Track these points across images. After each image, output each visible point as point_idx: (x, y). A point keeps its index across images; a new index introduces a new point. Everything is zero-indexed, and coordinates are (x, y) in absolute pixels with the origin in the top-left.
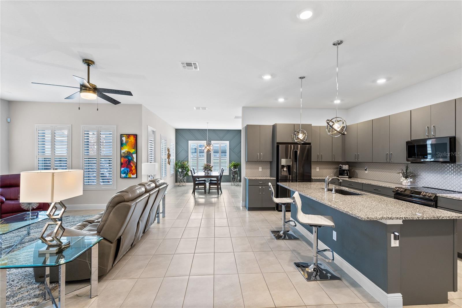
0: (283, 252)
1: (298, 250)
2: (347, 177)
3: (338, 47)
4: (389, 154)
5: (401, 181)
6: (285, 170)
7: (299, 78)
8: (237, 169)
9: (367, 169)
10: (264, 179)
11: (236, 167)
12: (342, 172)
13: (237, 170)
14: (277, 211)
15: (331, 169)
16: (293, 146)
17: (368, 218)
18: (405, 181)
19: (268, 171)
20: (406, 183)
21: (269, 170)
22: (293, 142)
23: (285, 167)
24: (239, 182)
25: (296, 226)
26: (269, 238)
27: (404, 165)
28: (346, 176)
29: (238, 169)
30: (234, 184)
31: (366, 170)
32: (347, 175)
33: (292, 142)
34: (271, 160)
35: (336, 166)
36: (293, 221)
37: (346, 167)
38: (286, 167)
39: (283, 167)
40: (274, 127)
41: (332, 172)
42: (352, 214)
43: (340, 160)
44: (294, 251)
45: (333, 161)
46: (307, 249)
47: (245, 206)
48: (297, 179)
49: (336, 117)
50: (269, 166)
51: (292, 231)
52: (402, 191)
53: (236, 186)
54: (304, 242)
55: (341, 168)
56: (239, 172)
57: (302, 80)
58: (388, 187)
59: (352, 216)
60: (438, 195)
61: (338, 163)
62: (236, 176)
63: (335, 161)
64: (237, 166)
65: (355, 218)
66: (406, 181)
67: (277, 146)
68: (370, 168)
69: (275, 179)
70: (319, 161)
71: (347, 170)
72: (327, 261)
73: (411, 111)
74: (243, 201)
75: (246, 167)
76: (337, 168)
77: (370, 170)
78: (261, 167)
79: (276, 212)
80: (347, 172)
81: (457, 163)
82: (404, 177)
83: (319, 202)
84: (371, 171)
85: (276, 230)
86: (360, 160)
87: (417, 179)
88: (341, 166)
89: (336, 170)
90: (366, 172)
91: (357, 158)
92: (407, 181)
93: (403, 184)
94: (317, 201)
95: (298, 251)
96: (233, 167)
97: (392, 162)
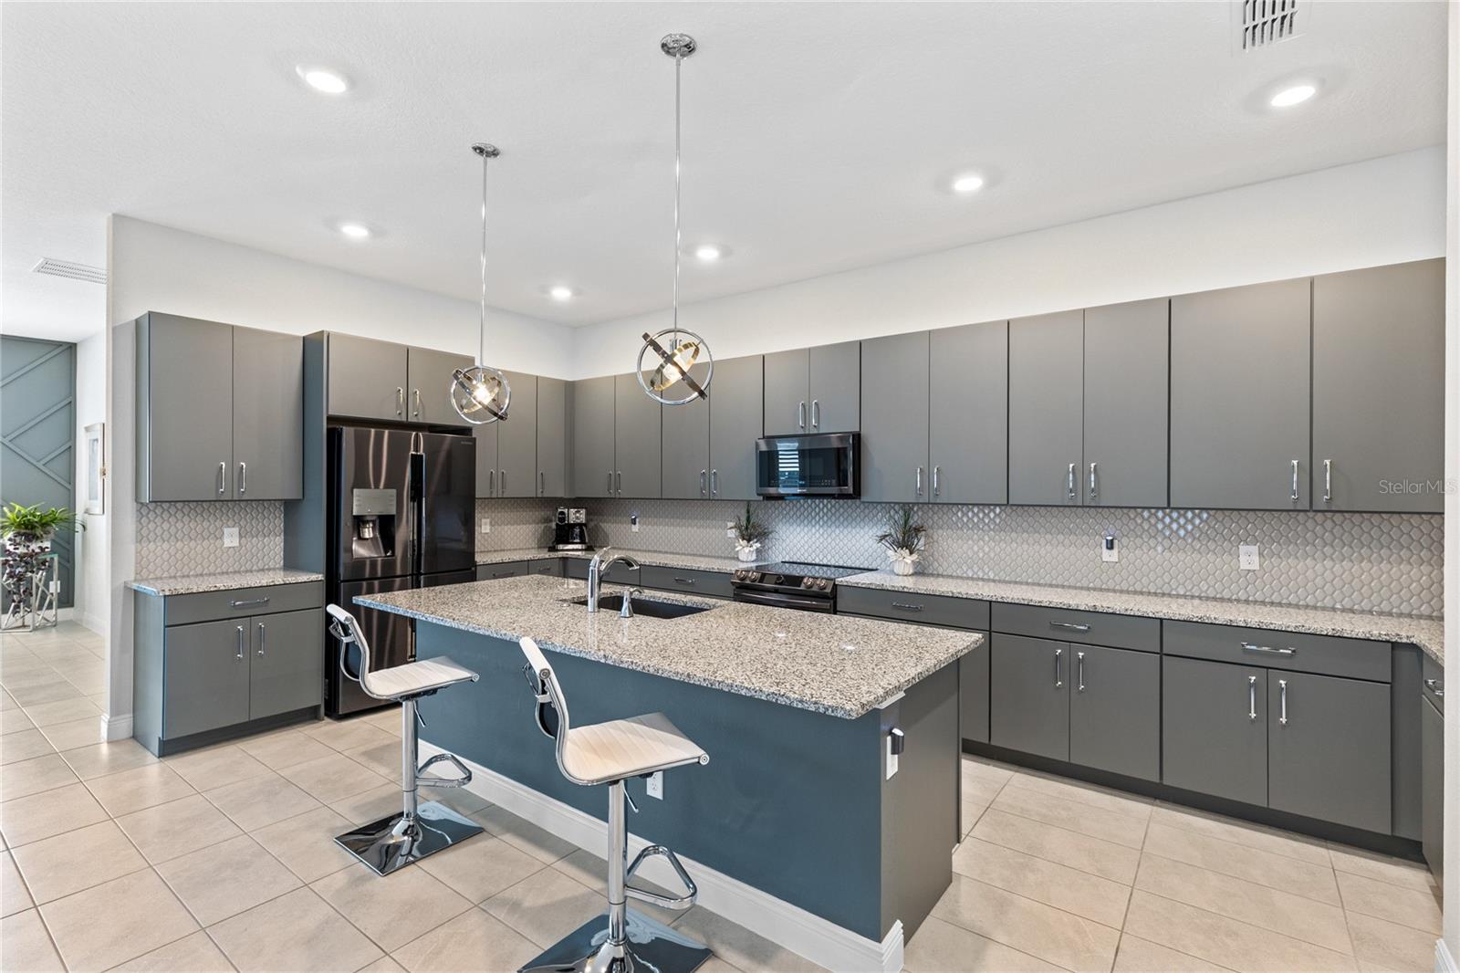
0: (441, 932)
1: (504, 886)
2: (579, 547)
3: (678, 64)
4: (707, 475)
5: (737, 549)
6: (367, 536)
7: (475, 149)
8: (47, 544)
9: (637, 520)
10: (264, 583)
11: (39, 532)
12: (564, 533)
13: (42, 549)
14: (327, 720)
15: (530, 524)
16: (389, 433)
17: (863, 706)
18: (747, 550)
19: (275, 546)
20: (746, 556)
21: (280, 540)
22: (404, 419)
23: (368, 522)
24: (59, 606)
25: (469, 778)
26: (341, 879)
27: (742, 503)
28: (577, 543)
29: (53, 541)
30: (19, 623)
31: (635, 524)
32: (582, 542)
33: (398, 419)
34: (292, 493)
35: (543, 513)
36: (447, 759)
37: (576, 516)
38: (373, 522)
39: (359, 521)
40: (313, 348)
41: (530, 534)
42: (801, 701)
43: (560, 493)
44: (486, 903)
45: (540, 495)
46: (537, 869)
47: (137, 737)
48: (422, 571)
49: (672, 327)
50: (279, 523)
51: (438, 798)
52: (754, 581)
53: (36, 629)
54: (508, 838)
55: (562, 520)
56: (56, 558)
57: (485, 163)
58: (717, 571)
59: (802, 710)
60: (839, 580)
61: (553, 503)
62: (38, 577)
63: (545, 495)
64: (44, 525)
65: (816, 714)
66: (749, 549)
67: (328, 430)
68: (645, 516)
69: (321, 577)
70: (494, 496)
71: (581, 525)
72: (672, 905)
73: (764, 357)
74: (116, 711)
75: (138, 532)
76: (548, 520)
77: (645, 523)
78: (236, 530)
79: (327, 727)
80: (582, 532)
81: (863, 499)
82: (743, 539)
83: (625, 666)
84: (650, 523)
85: (361, 822)
86: (623, 493)
87: (767, 541)
88: (562, 513)
89: (543, 526)
90: (635, 528)
91: (613, 486)
92: (751, 549)
93: (740, 558)
94: (610, 662)
95: (507, 894)
96: (10, 535)
97: (716, 498)
